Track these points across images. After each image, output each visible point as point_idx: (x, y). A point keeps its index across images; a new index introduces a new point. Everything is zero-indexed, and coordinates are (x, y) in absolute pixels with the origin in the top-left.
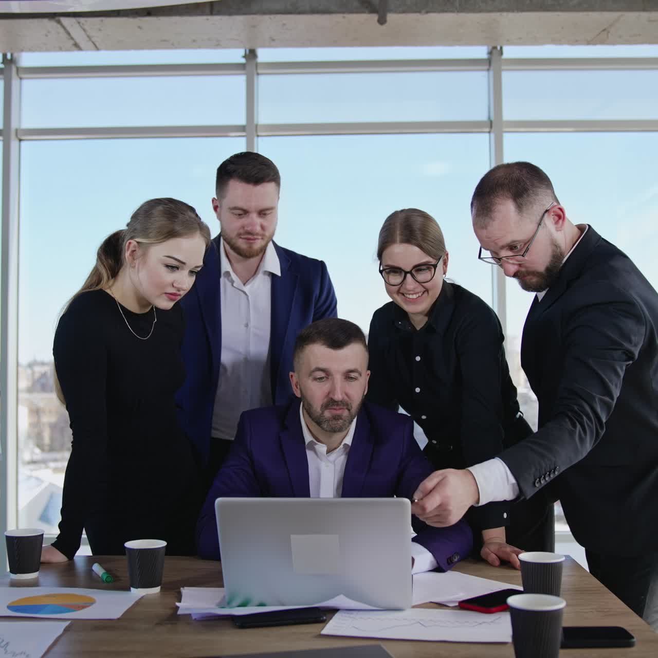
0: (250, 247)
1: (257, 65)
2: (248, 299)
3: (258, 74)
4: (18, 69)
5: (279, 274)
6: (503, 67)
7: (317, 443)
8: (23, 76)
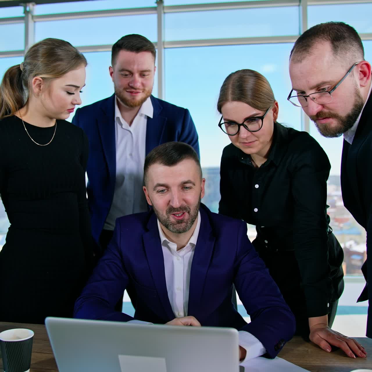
0: (134, 99)
1: (164, 7)
2: (132, 137)
3: (164, 13)
4: (33, 17)
5: (151, 116)
6: (309, 3)
7: (170, 242)
8: (36, 20)
